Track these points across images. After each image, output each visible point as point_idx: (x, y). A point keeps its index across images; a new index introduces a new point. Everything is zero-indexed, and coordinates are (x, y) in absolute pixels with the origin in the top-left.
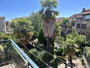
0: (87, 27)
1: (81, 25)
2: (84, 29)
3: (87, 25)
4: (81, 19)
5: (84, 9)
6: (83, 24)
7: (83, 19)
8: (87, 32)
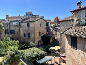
0: (16, 32)
1: (9, 30)
2: (12, 35)
3: (15, 31)
4: (9, 25)
5: (7, 15)
6: (11, 30)
7: (11, 25)
8: (17, 37)
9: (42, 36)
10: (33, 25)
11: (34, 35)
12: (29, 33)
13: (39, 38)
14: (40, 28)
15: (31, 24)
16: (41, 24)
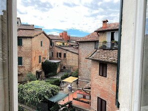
9: (42, 63)
10: (29, 43)
11: (32, 60)
12: (22, 57)
13: (38, 65)
14: (40, 48)
15: (24, 42)
16: (41, 42)
